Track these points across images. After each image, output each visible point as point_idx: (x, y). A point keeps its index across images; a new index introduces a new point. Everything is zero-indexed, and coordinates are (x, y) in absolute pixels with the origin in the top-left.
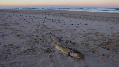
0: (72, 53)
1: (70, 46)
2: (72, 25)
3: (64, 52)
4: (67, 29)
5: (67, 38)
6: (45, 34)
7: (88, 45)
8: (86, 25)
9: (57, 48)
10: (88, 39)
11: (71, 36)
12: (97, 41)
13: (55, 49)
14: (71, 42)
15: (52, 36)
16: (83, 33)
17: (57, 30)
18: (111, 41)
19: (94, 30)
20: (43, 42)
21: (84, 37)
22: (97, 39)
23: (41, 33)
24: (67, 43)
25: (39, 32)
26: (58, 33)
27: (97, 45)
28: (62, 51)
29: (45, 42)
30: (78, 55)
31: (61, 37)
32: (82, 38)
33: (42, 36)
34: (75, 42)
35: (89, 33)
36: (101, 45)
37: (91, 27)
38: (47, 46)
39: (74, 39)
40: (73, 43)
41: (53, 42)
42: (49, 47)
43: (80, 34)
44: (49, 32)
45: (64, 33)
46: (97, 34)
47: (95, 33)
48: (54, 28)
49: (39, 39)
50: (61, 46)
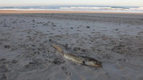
0: (87, 62)
1: (81, 54)
2: (72, 28)
3: (76, 61)
4: (67, 34)
5: (73, 44)
6: (44, 42)
7: (100, 51)
8: (88, 27)
9: (66, 57)
10: (97, 44)
11: (77, 42)
12: (107, 45)
13: (64, 59)
14: (79, 49)
15: (54, 44)
16: (89, 38)
17: (57, 36)
18: (122, 45)
19: (99, 33)
20: (45, 52)
21: (92, 43)
22: (106, 44)
23: (37, 41)
24: (76, 50)
25: (33, 40)
26: (59, 40)
27: (109, 50)
28: (74, 60)
29: (47, 52)
30: (94, 63)
31: (66, 45)
32: (90, 43)
33: (41, 45)
34: (84, 48)
35: (95, 37)
36: (114, 49)
37: (94, 30)
38: (52, 57)
39: (81, 45)
40: (82, 50)
41: (57, 51)
42: (56, 58)
43: (86, 39)
44: (48, 39)
45: (66, 38)
46: (104, 38)
47: (101, 37)
48: (51, 34)
49: (38, 49)
50: (71, 55)
